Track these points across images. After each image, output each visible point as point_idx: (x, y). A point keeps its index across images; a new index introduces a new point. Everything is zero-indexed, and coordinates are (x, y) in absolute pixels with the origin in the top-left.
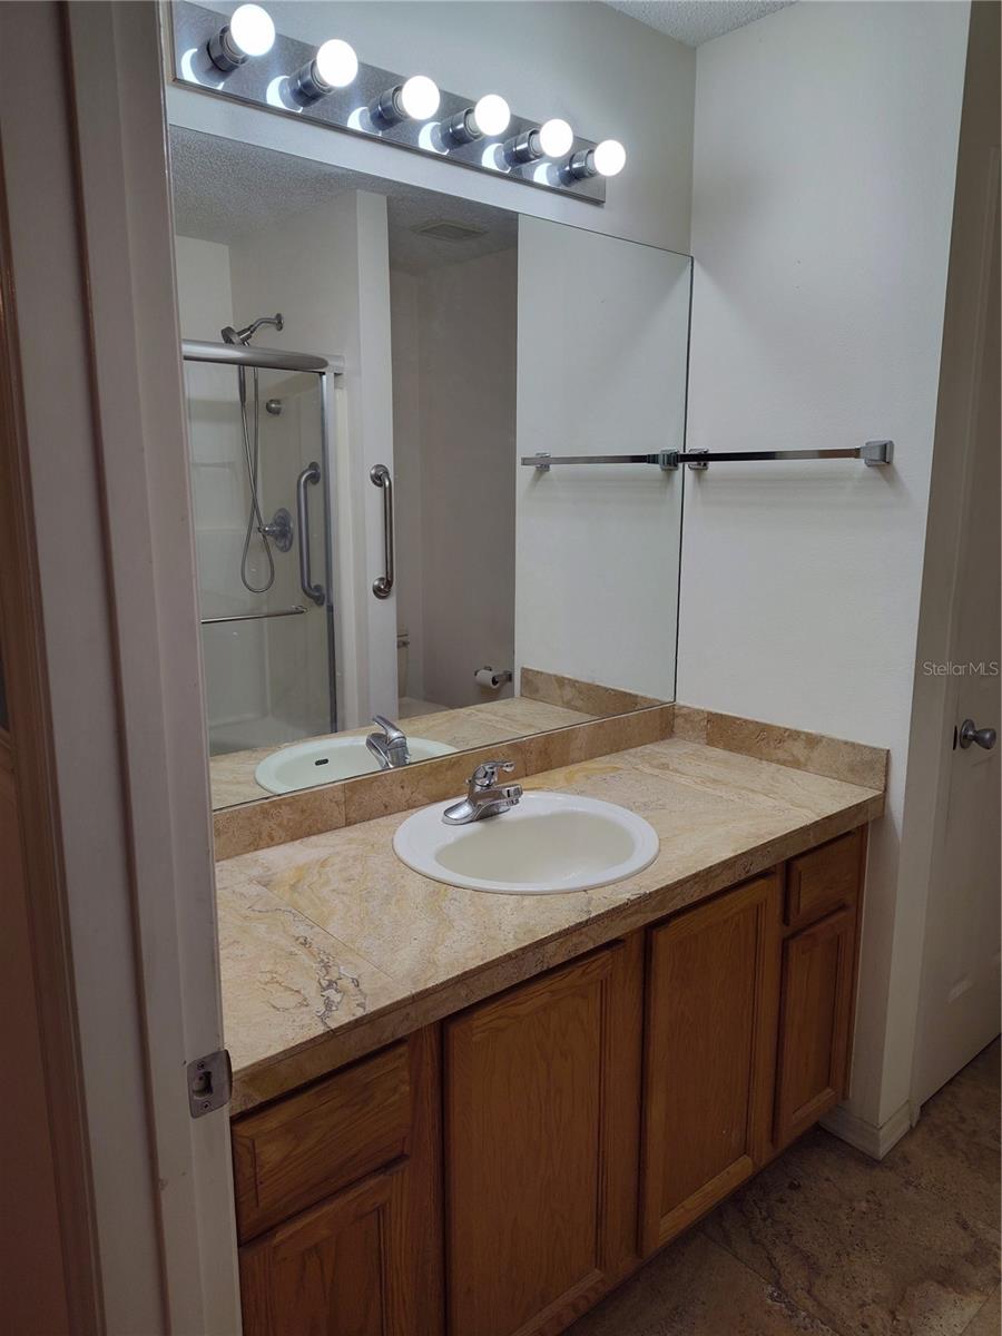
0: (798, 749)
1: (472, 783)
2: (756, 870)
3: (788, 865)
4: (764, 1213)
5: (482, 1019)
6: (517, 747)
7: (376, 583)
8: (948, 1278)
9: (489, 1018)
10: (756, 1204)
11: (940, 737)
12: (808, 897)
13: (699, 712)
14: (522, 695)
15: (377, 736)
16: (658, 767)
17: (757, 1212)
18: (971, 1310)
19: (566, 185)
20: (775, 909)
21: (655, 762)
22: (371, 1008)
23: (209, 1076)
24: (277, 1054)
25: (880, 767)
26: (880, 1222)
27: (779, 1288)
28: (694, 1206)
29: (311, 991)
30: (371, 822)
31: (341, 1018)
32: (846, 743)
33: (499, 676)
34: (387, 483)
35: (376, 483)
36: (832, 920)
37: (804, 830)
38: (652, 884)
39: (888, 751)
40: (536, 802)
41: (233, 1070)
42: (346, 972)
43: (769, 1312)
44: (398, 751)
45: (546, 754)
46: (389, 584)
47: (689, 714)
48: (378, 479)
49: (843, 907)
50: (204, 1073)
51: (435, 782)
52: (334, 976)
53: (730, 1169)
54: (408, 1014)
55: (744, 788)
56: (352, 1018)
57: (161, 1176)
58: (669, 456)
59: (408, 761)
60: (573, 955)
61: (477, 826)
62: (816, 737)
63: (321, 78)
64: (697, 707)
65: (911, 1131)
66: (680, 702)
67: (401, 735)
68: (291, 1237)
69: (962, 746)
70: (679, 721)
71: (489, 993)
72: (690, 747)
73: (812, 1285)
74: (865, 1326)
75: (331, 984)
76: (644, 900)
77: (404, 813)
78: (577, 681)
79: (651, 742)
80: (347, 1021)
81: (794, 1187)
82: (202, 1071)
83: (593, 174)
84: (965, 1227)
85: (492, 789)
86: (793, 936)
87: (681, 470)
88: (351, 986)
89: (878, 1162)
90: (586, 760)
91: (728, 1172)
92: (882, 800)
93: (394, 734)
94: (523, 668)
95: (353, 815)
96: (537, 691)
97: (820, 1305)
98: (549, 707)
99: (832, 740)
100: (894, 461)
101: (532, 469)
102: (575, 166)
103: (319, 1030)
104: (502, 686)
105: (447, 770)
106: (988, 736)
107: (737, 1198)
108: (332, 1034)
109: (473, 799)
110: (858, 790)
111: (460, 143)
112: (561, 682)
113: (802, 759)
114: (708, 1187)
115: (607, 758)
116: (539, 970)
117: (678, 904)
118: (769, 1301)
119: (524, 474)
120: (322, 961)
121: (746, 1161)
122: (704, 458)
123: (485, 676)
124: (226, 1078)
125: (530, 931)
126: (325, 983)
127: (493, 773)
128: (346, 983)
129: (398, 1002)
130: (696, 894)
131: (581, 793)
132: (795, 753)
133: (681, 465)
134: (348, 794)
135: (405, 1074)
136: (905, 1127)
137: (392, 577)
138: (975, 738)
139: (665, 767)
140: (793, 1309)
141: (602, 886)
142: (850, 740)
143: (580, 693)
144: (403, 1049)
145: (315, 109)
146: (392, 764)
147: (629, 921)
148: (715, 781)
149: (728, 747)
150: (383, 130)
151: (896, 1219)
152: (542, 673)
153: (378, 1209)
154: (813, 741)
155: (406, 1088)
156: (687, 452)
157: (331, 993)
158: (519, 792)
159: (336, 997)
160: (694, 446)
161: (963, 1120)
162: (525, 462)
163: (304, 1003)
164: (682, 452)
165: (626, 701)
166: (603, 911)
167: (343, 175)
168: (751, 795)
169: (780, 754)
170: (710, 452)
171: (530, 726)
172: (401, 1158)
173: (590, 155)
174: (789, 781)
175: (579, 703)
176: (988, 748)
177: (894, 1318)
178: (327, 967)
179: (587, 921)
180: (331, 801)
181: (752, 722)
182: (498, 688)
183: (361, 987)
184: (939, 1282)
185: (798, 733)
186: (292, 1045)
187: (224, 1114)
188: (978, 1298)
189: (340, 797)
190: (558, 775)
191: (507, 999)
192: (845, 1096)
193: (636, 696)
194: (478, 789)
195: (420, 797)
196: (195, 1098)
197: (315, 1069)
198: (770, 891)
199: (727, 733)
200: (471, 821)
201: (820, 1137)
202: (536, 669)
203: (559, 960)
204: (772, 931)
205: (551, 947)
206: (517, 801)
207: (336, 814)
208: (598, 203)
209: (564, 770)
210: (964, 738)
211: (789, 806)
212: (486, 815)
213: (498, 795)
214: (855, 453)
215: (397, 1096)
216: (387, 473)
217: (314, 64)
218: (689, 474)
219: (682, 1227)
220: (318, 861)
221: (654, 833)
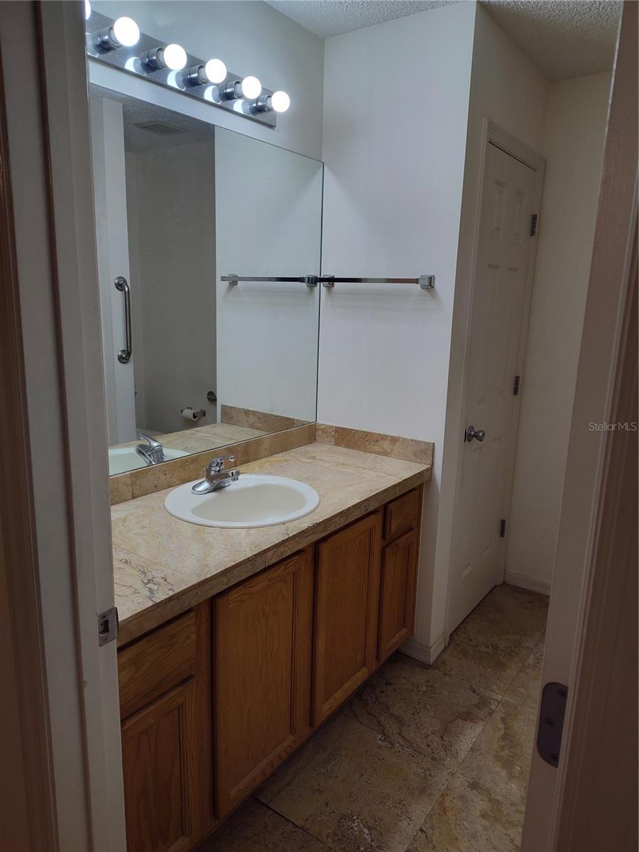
0: (386, 445)
1: (209, 471)
2: (370, 509)
3: (385, 506)
4: (374, 700)
5: (234, 595)
6: (230, 450)
7: (120, 353)
8: (468, 716)
9: (237, 595)
10: (369, 695)
11: (459, 436)
12: (395, 525)
13: (331, 427)
14: (222, 422)
15: (142, 446)
16: (309, 458)
17: (369, 699)
18: (479, 729)
19: (253, 114)
20: (378, 532)
21: (308, 456)
22: (177, 590)
23: (107, 623)
24: (129, 618)
25: (429, 452)
26: (433, 695)
27: (385, 735)
28: (340, 696)
29: (139, 586)
30: (147, 496)
31: (161, 596)
32: (412, 440)
33: (197, 413)
34: (127, 289)
35: (118, 289)
36: (406, 536)
37: (394, 487)
38: (319, 518)
39: (434, 444)
40: (247, 479)
41: (119, 620)
42: (158, 575)
43: (380, 747)
44: (158, 454)
45: (247, 453)
46: (129, 354)
47: (325, 429)
48: (120, 286)
49: (411, 529)
50: (104, 622)
51: (185, 471)
52: (151, 577)
53: (357, 675)
54: (197, 593)
55: (360, 467)
56: (168, 596)
57: (85, 679)
58: (312, 278)
59: (164, 460)
60: (281, 558)
61: (213, 495)
62: (396, 438)
63: (115, 38)
64: (329, 424)
65: (446, 648)
66: (319, 421)
67: (159, 444)
68: (134, 725)
69: (469, 441)
70: (319, 433)
71: (238, 580)
72: (325, 447)
73: (401, 730)
74: (429, 746)
75: (149, 581)
76: (317, 526)
77: (166, 490)
78: (257, 412)
79: (304, 445)
80: (165, 598)
81: (388, 684)
82: (105, 619)
83: (270, 110)
84: (474, 691)
85: (221, 472)
86: (387, 546)
87: (318, 286)
88: (162, 581)
89: (430, 666)
90: (269, 456)
91: (356, 677)
92: (430, 470)
93: (155, 444)
94: (222, 405)
95: (137, 492)
96: (232, 418)
97: (405, 740)
98: (240, 428)
99: (405, 439)
100: (436, 287)
101: (227, 283)
102: (259, 104)
103: (151, 604)
104: (199, 419)
105: (191, 464)
106: (481, 434)
107: (358, 694)
108: (157, 605)
109: (210, 479)
110: (418, 465)
111: (193, 84)
112: (247, 412)
113: (389, 451)
114: (346, 686)
115: (281, 454)
116: (263, 566)
117: (333, 529)
118: (380, 742)
119: (221, 286)
120: (140, 570)
121: (365, 670)
122: (332, 280)
123: (188, 413)
124: (116, 623)
125: (257, 546)
126: (146, 581)
127: (222, 463)
128: (158, 580)
129: (192, 587)
130: (342, 523)
131: (270, 474)
132: (385, 447)
133: (318, 284)
134: (134, 479)
135: (194, 628)
136: (442, 647)
137: (131, 350)
138: (474, 436)
139: (314, 458)
140: (392, 744)
141: (292, 521)
142: (413, 438)
143: (259, 419)
144: (192, 614)
145: (108, 56)
146: (154, 462)
147: (308, 538)
148: (343, 464)
149: (348, 446)
150: (148, 73)
151: (441, 693)
152: (234, 408)
153: (179, 707)
154: (394, 440)
155: (194, 636)
156: (322, 277)
157: (150, 585)
158: (238, 473)
159: (155, 587)
160: (327, 273)
161: (470, 640)
162: (223, 279)
163: (136, 592)
164: (319, 276)
165: (289, 422)
166: (295, 533)
167: (125, 99)
168: (364, 471)
169: (377, 448)
170: (336, 277)
171: (231, 439)
172: (190, 677)
173: (269, 99)
174: (383, 463)
175: (259, 425)
176: (481, 441)
177: (443, 739)
178: (144, 573)
179: (288, 539)
180: (123, 484)
181: (361, 431)
182: (197, 420)
183: (168, 581)
184: (463, 719)
185: (386, 436)
186: (136, 612)
187: (114, 645)
188: (481, 723)
189: (128, 481)
190: (255, 465)
191: (246, 584)
192: (412, 633)
193: (293, 419)
194: (213, 473)
195: (175, 480)
196: (101, 635)
197: (148, 626)
198: (376, 520)
199: (347, 438)
200: (209, 492)
201: (400, 657)
202: (230, 405)
203: (274, 561)
204: (378, 543)
205: (270, 554)
206: (238, 479)
207: (126, 491)
208: (271, 127)
209: (258, 462)
210: (470, 436)
211: (384, 475)
212: (217, 489)
213: (227, 476)
214: (416, 281)
215: (189, 641)
216: (125, 282)
217: (111, 29)
218: (324, 290)
219: (334, 709)
220: (120, 519)
221: (316, 493)
